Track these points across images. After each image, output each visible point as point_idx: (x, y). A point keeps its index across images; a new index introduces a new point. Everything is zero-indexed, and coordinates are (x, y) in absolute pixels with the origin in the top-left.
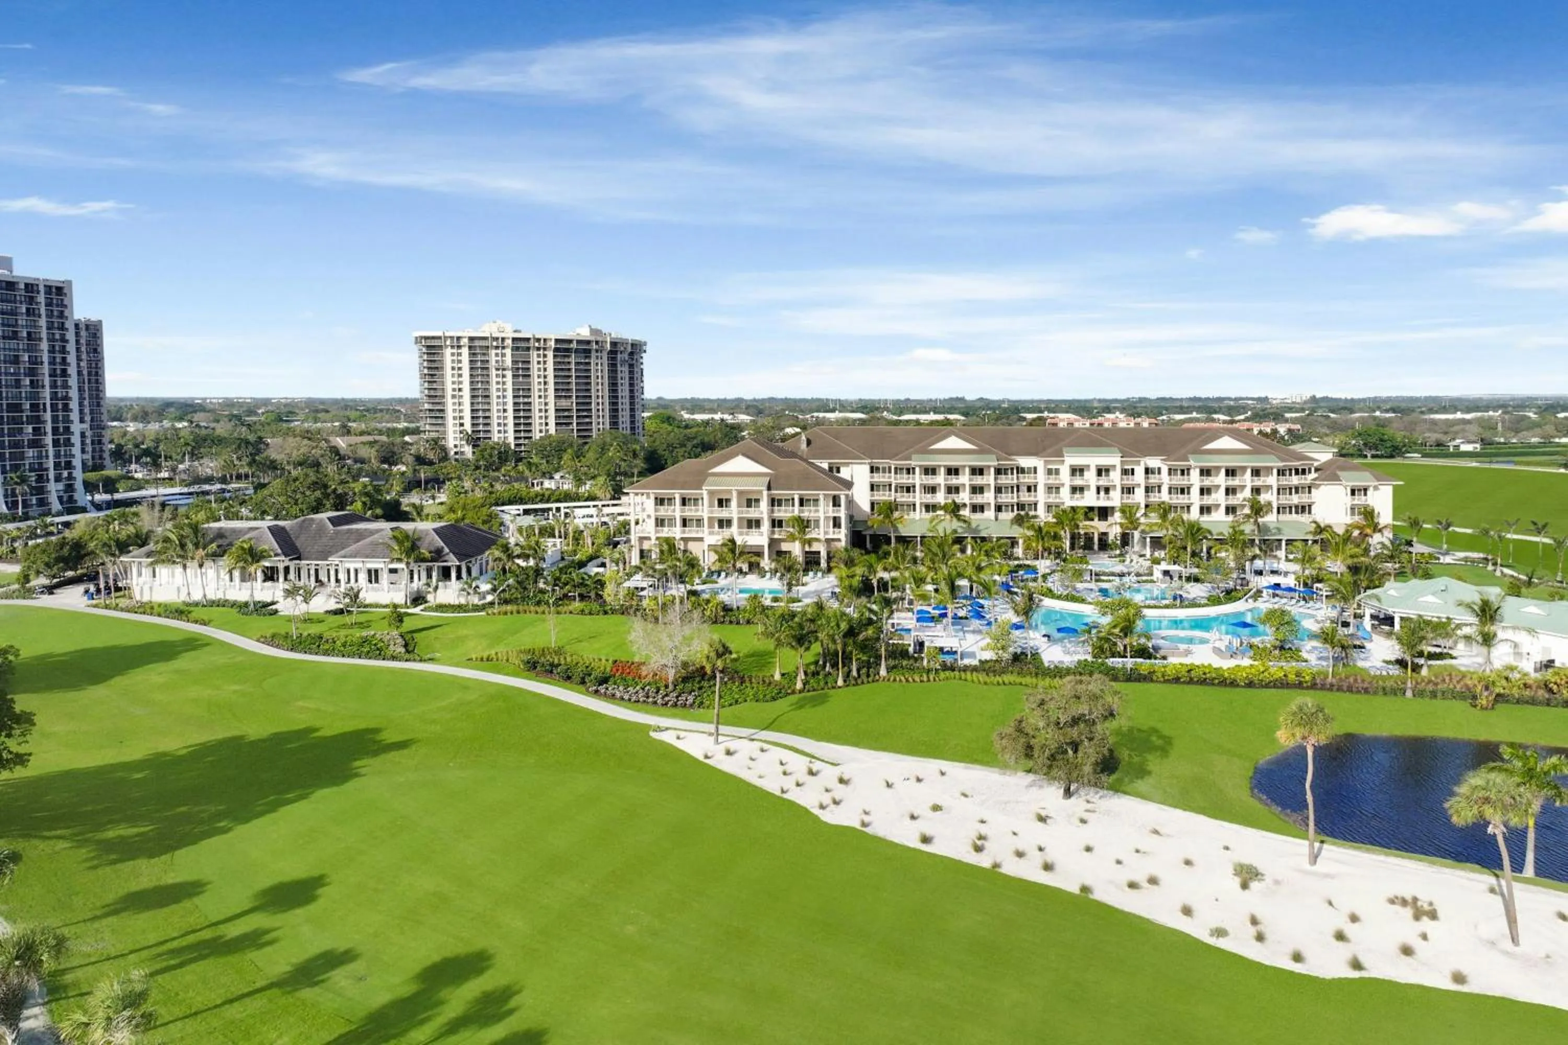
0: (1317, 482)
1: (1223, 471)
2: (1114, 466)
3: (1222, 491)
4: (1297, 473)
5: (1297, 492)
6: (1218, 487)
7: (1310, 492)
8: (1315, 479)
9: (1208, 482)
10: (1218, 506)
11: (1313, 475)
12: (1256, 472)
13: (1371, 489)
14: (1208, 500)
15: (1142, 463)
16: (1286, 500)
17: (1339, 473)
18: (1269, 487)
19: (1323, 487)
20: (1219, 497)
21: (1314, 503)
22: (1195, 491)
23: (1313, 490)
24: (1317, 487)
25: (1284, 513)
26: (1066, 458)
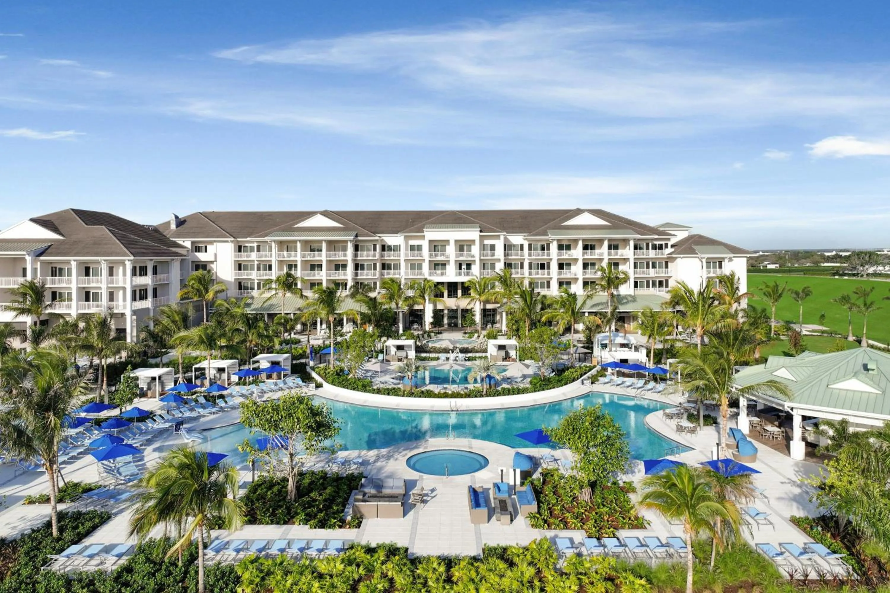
0: (674, 256)
1: (580, 244)
2: (474, 241)
3: (580, 264)
4: (654, 247)
5: (654, 266)
6: (576, 260)
7: (667, 267)
8: (671, 253)
9: (566, 255)
10: (576, 279)
11: (669, 250)
12: (614, 246)
13: (726, 260)
14: (566, 274)
15: (502, 237)
16: (643, 273)
17: (694, 247)
18: (626, 260)
19: (678, 260)
20: (577, 270)
21: (670, 277)
22: (554, 266)
23: (669, 264)
24: (673, 259)
25: (642, 286)
26: (426, 233)
